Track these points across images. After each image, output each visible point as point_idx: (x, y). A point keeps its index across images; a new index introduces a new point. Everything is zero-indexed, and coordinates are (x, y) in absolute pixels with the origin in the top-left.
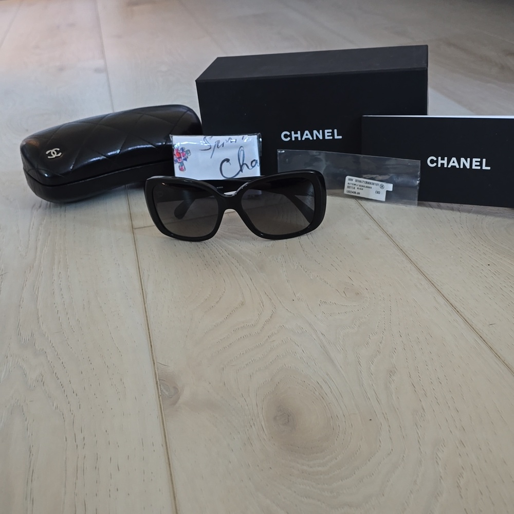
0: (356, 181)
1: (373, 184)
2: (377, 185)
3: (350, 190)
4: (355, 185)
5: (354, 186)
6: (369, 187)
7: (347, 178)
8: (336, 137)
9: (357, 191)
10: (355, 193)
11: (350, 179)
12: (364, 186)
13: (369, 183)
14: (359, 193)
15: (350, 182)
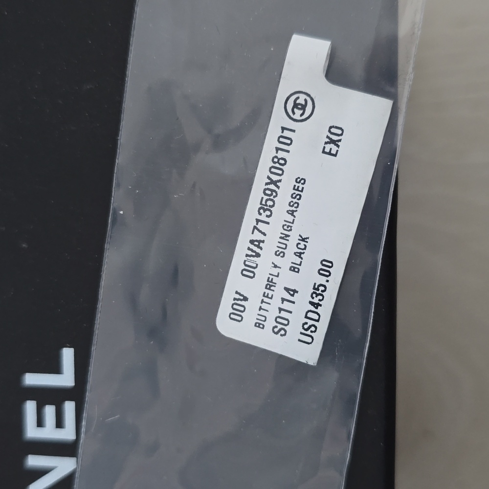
0: (249, 272)
1: (279, 164)
2: (285, 141)
3: (297, 320)
4: (270, 285)
5: (279, 292)
6: (297, 194)
7: (225, 326)
8: (66, 379)
9: (309, 277)
10: (318, 290)
11: (237, 314)
12: (288, 227)
13: (271, 193)
14: (326, 268)
15: (251, 314)
